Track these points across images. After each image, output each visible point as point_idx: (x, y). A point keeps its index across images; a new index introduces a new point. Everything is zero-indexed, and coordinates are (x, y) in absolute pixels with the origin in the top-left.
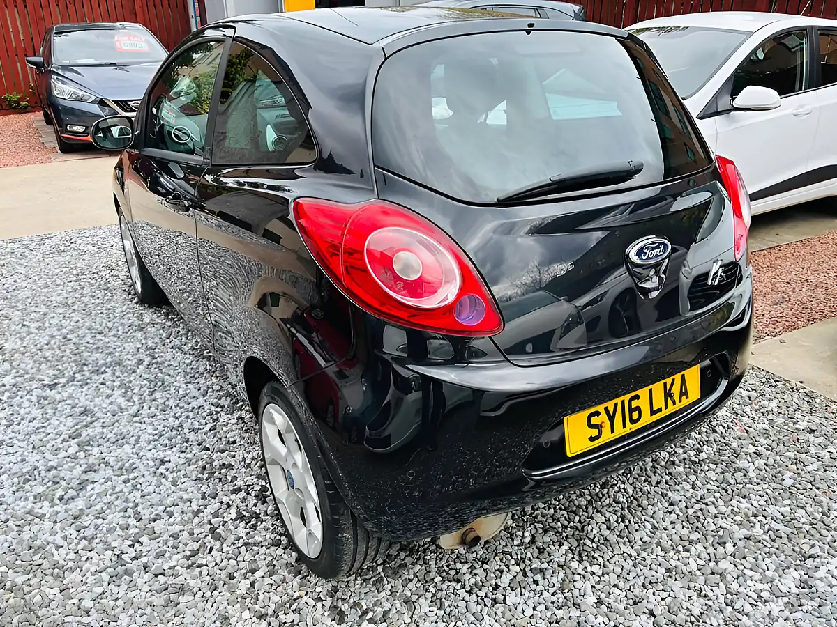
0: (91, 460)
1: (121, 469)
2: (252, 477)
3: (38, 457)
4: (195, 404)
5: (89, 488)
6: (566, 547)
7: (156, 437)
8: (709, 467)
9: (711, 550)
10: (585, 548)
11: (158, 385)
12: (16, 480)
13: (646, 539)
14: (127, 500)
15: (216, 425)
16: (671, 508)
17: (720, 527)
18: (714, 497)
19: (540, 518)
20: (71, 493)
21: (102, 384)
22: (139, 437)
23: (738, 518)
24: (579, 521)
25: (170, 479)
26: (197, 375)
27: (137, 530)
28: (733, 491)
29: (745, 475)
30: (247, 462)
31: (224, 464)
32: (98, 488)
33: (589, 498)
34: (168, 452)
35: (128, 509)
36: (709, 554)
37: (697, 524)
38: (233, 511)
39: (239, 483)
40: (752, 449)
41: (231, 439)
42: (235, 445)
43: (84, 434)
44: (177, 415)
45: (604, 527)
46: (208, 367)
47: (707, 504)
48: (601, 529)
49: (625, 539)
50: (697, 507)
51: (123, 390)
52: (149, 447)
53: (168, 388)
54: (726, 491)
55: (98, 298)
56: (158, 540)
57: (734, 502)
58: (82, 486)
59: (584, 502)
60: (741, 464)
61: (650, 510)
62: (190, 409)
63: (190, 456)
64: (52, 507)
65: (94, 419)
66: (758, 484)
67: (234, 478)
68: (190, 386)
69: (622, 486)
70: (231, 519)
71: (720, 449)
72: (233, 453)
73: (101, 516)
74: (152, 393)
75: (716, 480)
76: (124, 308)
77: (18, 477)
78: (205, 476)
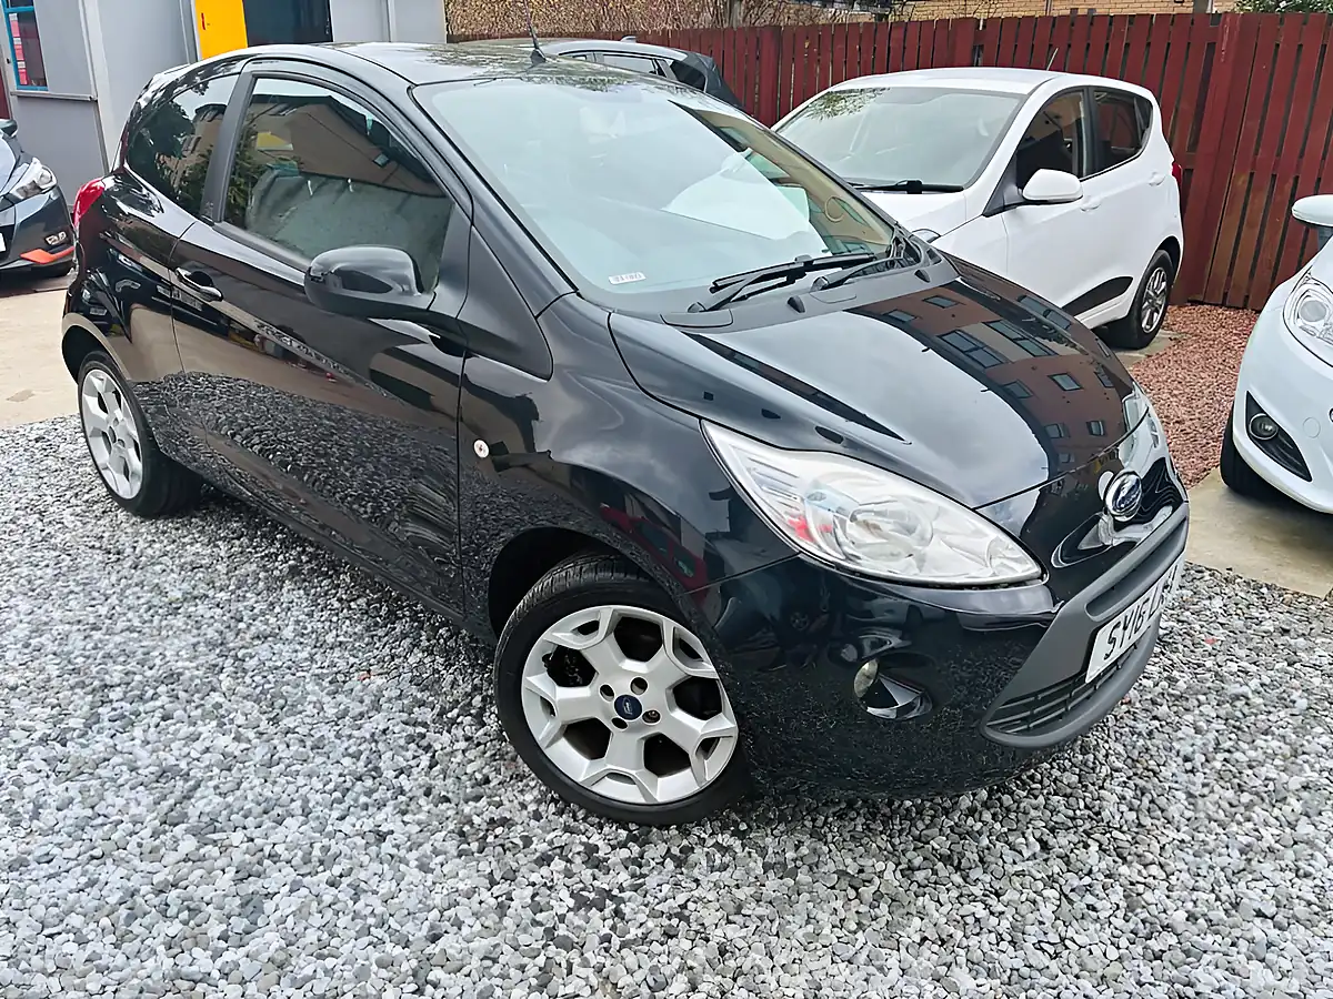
0: (237, 856)
1: (307, 861)
2: (558, 833)
3: (122, 871)
4: (368, 727)
5: (269, 906)
6: (1094, 847)
7: (337, 794)
8: (1198, 700)
9: (1276, 812)
10: (1121, 844)
11: (275, 706)
12: (105, 922)
13: (1188, 814)
14: (356, 916)
15: (433, 756)
16: (1189, 766)
17: (1266, 779)
18: (1230, 739)
19: (1033, 813)
20: (240, 924)
21: (164, 719)
22: (306, 801)
23: (1277, 762)
24: (1086, 807)
25: (413, 863)
26: (340, 678)
27: (414, 963)
28: (1248, 727)
29: (1247, 704)
30: (532, 807)
31: (492, 820)
32: (286, 904)
33: (1077, 771)
34: (380, 816)
35: (372, 929)
36: (1276, 818)
37: (1236, 781)
38: (564, 894)
39: (540, 847)
40: (1234, 667)
41: (479, 776)
42: (492, 785)
43: (193, 812)
44: (350, 751)
45: (1124, 808)
46: (352, 660)
47: (1229, 751)
48: (1122, 813)
49: (1162, 820)
50: (1220, 756)
51: (214, 723)
52: (335, 814)
53: (300, 708)
54: (1239, 729)
55: (47, 566)
56: (465, 970)
57: (1259, 742)
58: (252, 906)
59: (1075, 779)
60: (1233, 689)
61: (1165, 772)
62: (368, 736)
63: (422, 817)
64: (217, 955)
65: (192, 783)
66: (1270, 712)
67: (527, 841)
68: (340, 697)
69: (1107, 746)
70: (570, 910)
71: (1196, 674)
72: (497, 799)
73: (325, 951)
74: (275, 721)
75: (1218, 717)
76: (114, 578)
77: (107, 916)
78: (474, 846)
